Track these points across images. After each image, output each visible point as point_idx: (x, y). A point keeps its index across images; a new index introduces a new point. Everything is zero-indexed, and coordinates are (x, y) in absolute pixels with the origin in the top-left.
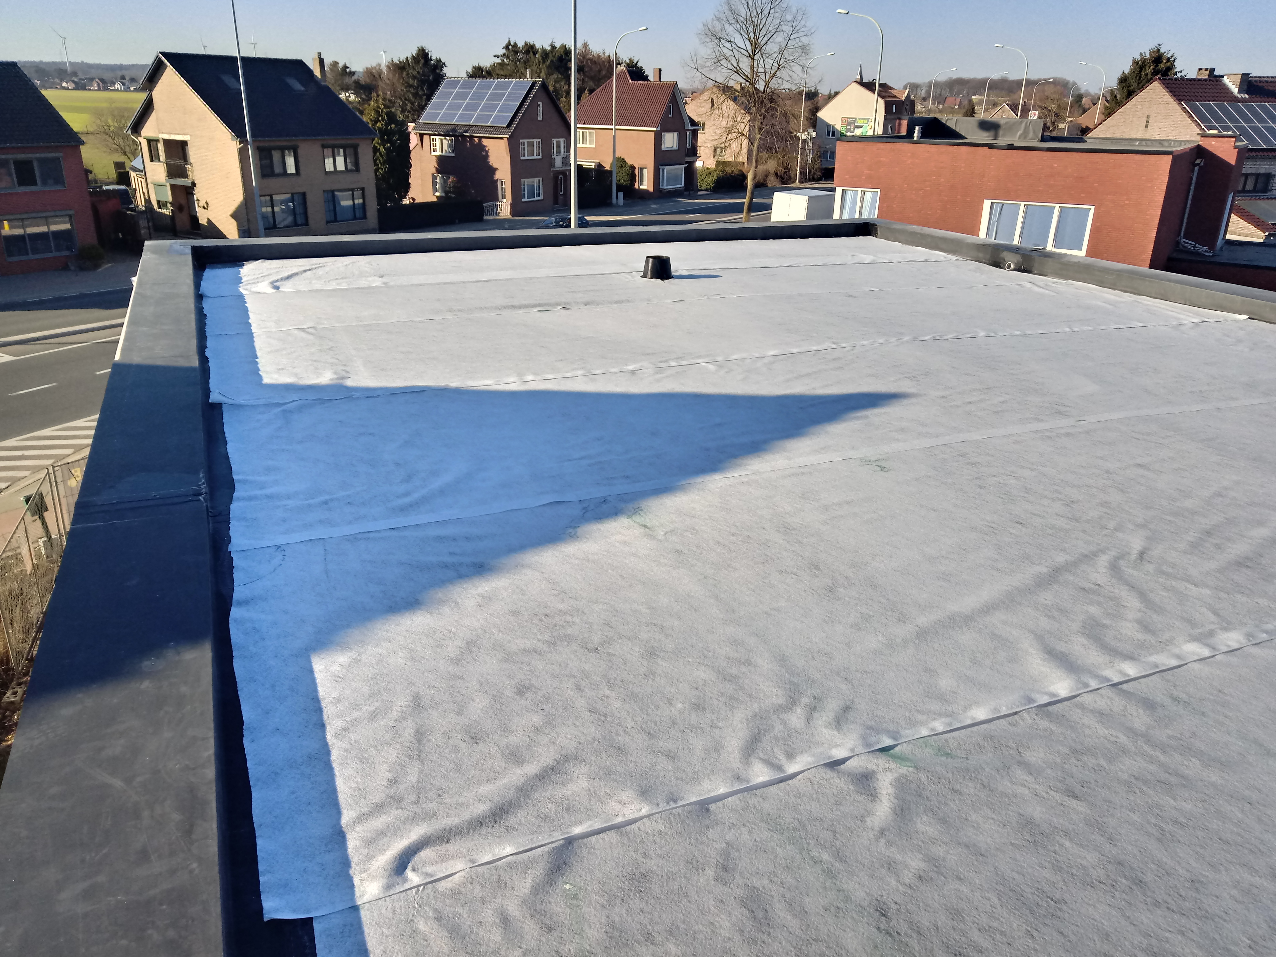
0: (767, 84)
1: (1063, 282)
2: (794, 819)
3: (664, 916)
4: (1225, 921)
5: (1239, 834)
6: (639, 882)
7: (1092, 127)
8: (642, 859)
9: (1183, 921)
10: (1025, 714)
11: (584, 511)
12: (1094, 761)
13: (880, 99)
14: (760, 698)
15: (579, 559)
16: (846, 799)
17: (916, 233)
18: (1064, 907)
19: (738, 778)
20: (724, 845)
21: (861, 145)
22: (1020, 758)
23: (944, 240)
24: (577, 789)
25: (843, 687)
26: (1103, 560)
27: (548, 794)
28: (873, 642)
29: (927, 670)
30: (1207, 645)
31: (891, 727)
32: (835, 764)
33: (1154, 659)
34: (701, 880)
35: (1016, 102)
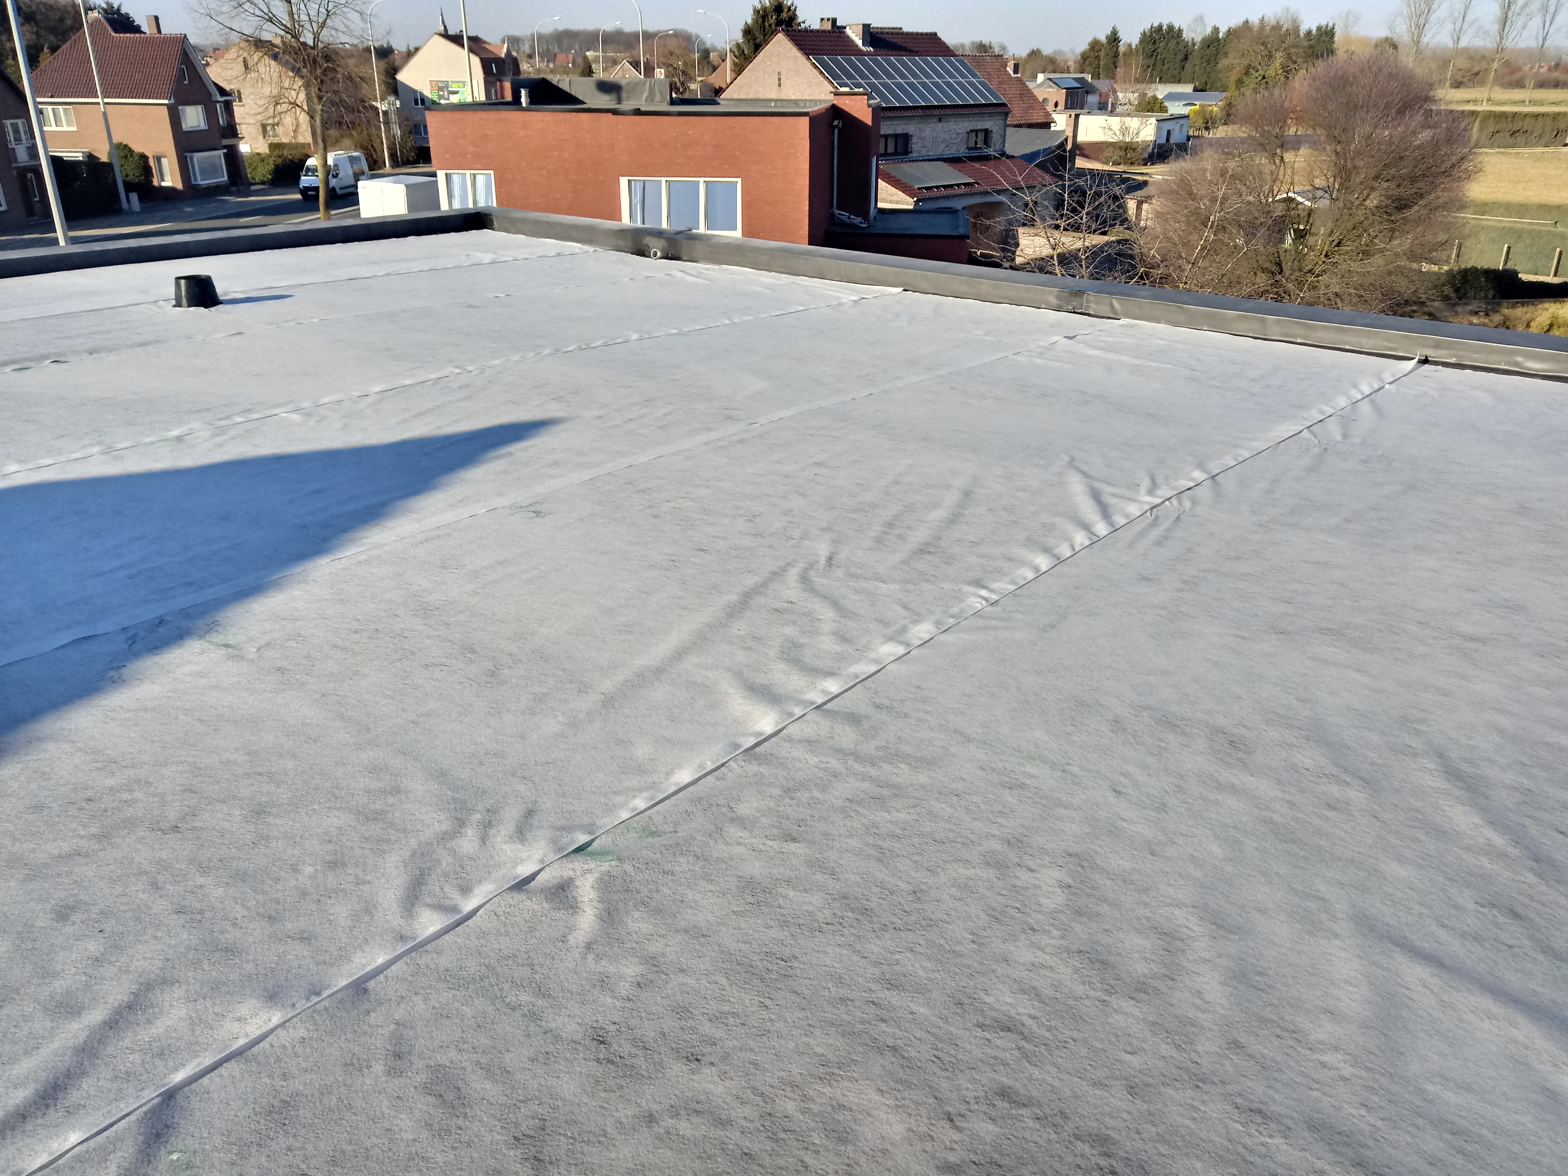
0: (316, 36)
1: (716, 267)
2: (480, 966)
3: (322, 1145)
4: (948, 923)
5: (951, 830)
6: (282, 1113)
7: (724, 87)
8: (281, 1083)
9: (911, 936)
10: (732, 764)
11: (130, 642)
12: (807, 795)
13: (472, 56)
14: (418, 831)
15: (129, 711)
16: (541, 922)
17: (541, 222)
18: (795, 964)
19: (402, 938)
20: (393, 1027)
21: (457, 115)
22: (732, 814)
23: (574, 227)
24: (170, 1023)
25: (522, 788)
26: (793, 574)
27: (127, 1042)
28: (552, 724)
29: (620, 742)
30: (901, 643)
31: (586, 820)
32: (522, 885)
33: (853, 669)
34: (368, 1082)
35: (638, 59)
